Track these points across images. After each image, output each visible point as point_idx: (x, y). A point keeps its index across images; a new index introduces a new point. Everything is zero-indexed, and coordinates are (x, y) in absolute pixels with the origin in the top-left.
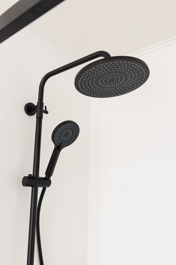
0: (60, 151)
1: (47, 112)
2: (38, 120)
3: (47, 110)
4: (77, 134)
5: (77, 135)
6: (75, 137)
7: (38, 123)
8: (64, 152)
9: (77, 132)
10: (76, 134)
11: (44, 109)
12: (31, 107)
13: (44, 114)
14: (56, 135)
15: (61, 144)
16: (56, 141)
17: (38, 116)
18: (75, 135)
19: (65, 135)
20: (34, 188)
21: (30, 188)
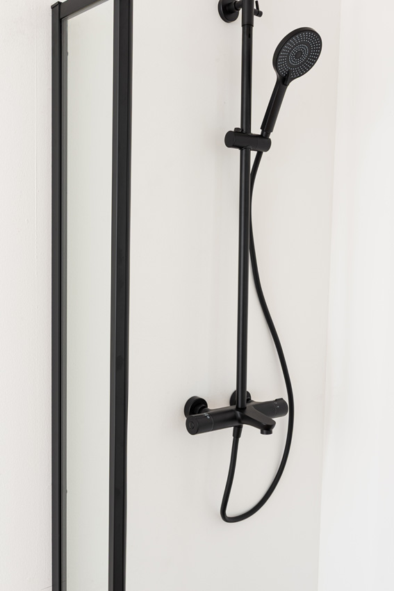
0: (287, 85)
1: (259, 14)
2: (246, 30)
3: (260, 10)
4: (318, 49)
5: (317, 52)
6: (314, 55)
7: (246, 36)
8: (294, 87)
9: (318, 46)
10: (316, 49)
11: (255, 8)
12: (230, 4)
13: (255, 18)
14: (282, 55)
15: (288, 72)
16: (280, 67)
17: (246, 23)
18: (315, 52)
19: (295, 56)
20: (244, 150)
21: (238, 151)
